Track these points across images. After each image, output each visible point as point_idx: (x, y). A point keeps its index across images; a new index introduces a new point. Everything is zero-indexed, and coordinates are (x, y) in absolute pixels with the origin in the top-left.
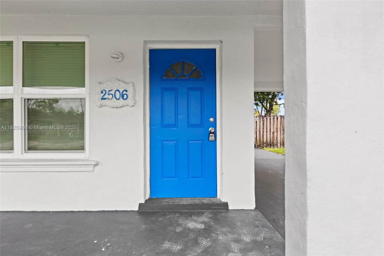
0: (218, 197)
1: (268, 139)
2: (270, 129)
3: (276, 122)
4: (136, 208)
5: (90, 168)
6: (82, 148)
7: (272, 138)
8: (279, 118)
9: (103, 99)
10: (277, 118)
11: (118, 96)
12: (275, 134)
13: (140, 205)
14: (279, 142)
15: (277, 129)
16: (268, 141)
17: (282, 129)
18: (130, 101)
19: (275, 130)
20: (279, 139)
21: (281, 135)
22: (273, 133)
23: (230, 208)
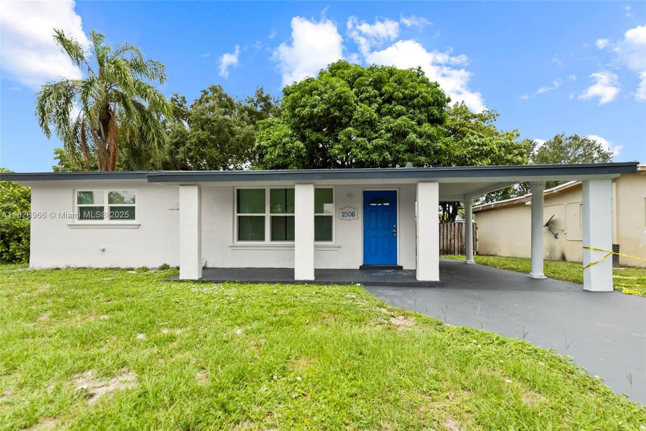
0: (398, 264)
1: (445, 246)
2: (447, 236)
3: (453, 229)
4: (359, 268)
5: (337, 249)
6: (330, 239)
7: (449, 245)
8: (457, 225)
9: (343, 216)
10: (455, 225)
11: (350, 214)
12: (453, 241)
13: (360, 266)
14: (456, 249)
15: (454, 236)
16: (445, 248)
17: (459, 236)
18: (356, 217)
19: (453, 236)
20: (456, 246)
21: (458, 242)
22: (450, 240)
23: (404, 268)
